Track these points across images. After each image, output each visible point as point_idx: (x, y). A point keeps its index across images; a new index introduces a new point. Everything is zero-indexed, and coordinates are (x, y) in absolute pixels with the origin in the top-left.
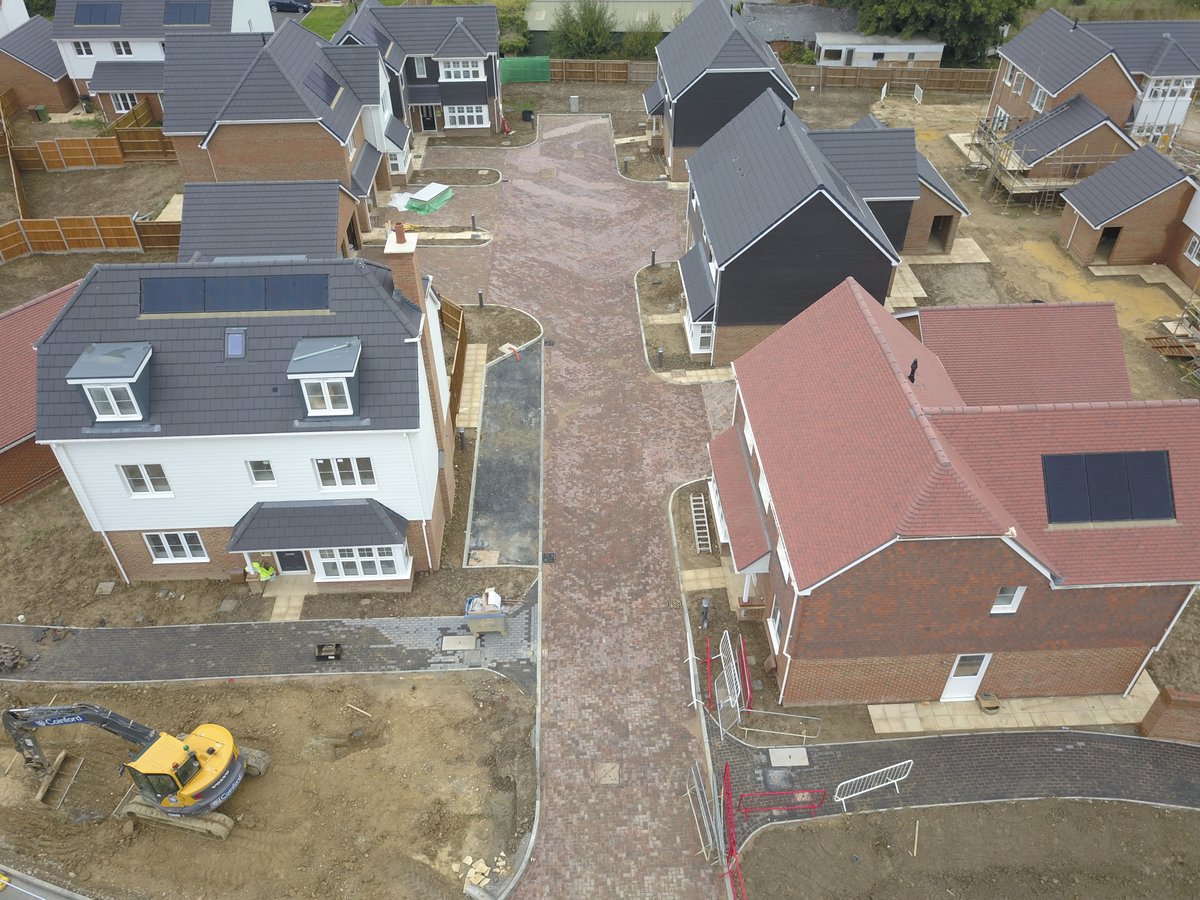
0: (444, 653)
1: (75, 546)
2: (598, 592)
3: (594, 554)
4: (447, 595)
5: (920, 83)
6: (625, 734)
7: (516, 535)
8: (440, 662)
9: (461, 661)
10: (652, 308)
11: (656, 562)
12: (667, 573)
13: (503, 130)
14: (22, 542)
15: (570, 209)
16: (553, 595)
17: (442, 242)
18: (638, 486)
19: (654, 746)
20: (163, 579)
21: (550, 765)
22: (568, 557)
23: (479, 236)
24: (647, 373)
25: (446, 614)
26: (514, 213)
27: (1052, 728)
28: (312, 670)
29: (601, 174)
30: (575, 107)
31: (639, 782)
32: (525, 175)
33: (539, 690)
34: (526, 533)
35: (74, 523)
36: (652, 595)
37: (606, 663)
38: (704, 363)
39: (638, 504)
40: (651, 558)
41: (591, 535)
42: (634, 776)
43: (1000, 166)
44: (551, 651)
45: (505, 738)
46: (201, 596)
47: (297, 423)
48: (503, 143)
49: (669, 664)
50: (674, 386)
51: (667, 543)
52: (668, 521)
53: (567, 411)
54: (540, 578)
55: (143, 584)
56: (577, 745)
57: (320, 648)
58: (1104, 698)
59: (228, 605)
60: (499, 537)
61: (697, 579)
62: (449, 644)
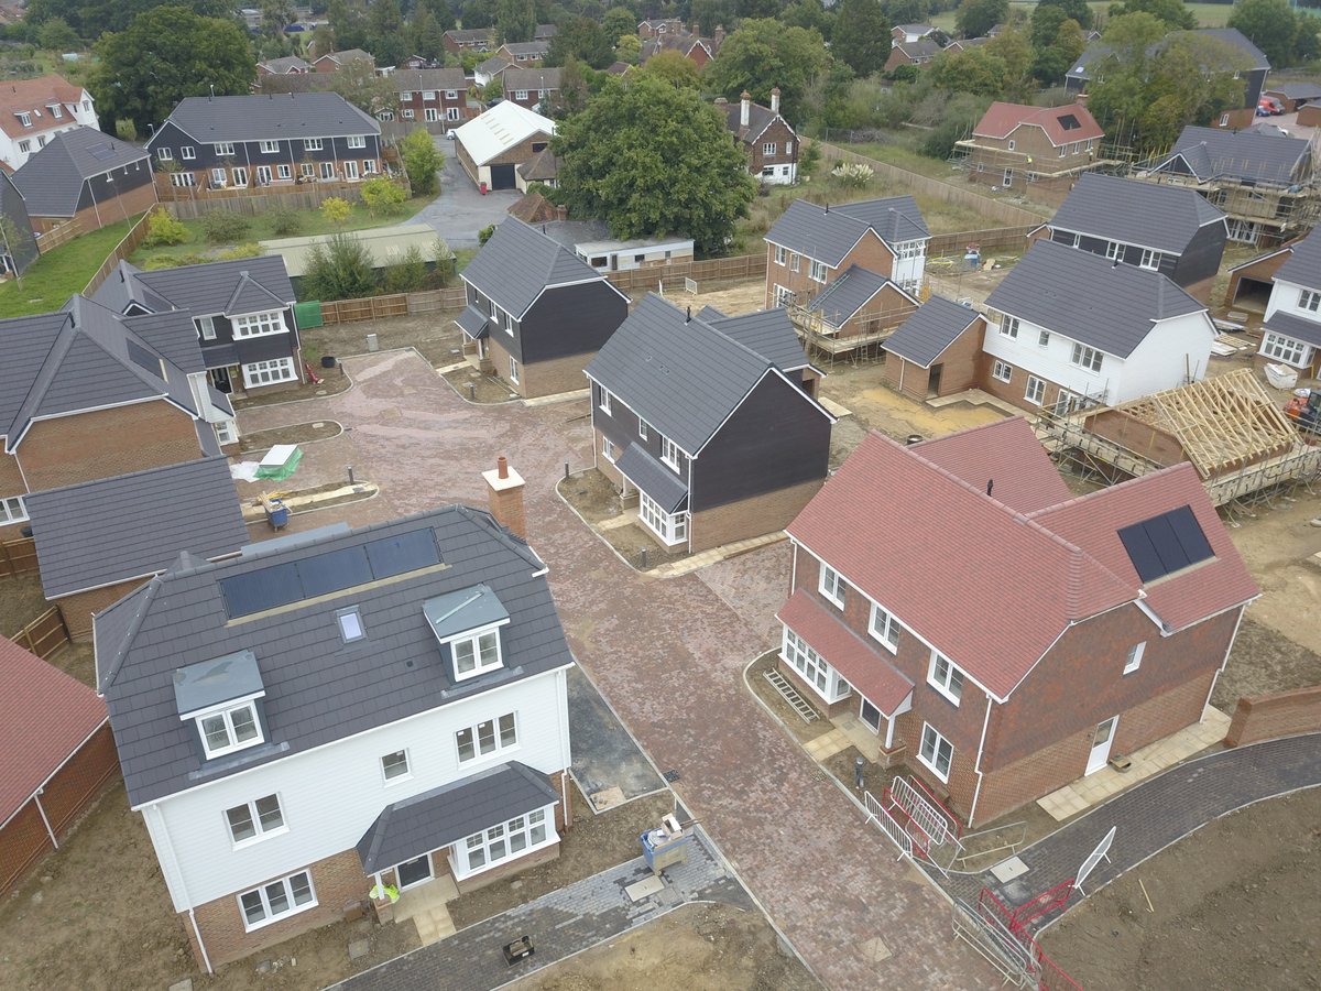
0: (637, 903)
1: (100, 959)
2: (743, 792)
3: (713, 757)
4: (597, 846)
5: (687, 275)
6: (864, 908)
7: (624, 765)
8: (640, 914)
9: (660, 904)
10: (595, 516)
11: (775, 745)
12: (790, 750)
13: (311, 380)
14: (19, 980)
15: (441, 444)
16: (703, 809)
17: (324, 503)
18: (705, 680)
19: (895, 908)
20: (257, 949)
21: (820, 965)
22: (690, 769)
23: (362, 489)
24: (636, 576)
25: (610, 865)
26: (382, 459)
27: (1172, 766)
28: (510, 978)
29: (447, 404)
30: (373, 345)
31: (908, 946)
32: (364, 420)
33: (756, 901)
34: (631, 760)
35: (78, 932)
36: (793, 775)
37: (799, 852)
38: (682, 553)
39: (718, 697)
40: (767, 743)
41: (696, 740)
42: (899, 942)
43: (815, 333)
44: (739, 861)
45: (756, 960)
46: (317, 952)
47: (444, 693)
48: (318, 393)
49: (854, 831)
50: (669, 580)
51: (771, 725)
52: (757, 704)
53: (584, 631)
54: (677, 797)
55: (230, 966)
56: (829, 936)
57: (507, 949)
58: (1189, 728)
59: (358, 949)
60: (608, 774)
61: (823, 747)
62: (636, 892)
